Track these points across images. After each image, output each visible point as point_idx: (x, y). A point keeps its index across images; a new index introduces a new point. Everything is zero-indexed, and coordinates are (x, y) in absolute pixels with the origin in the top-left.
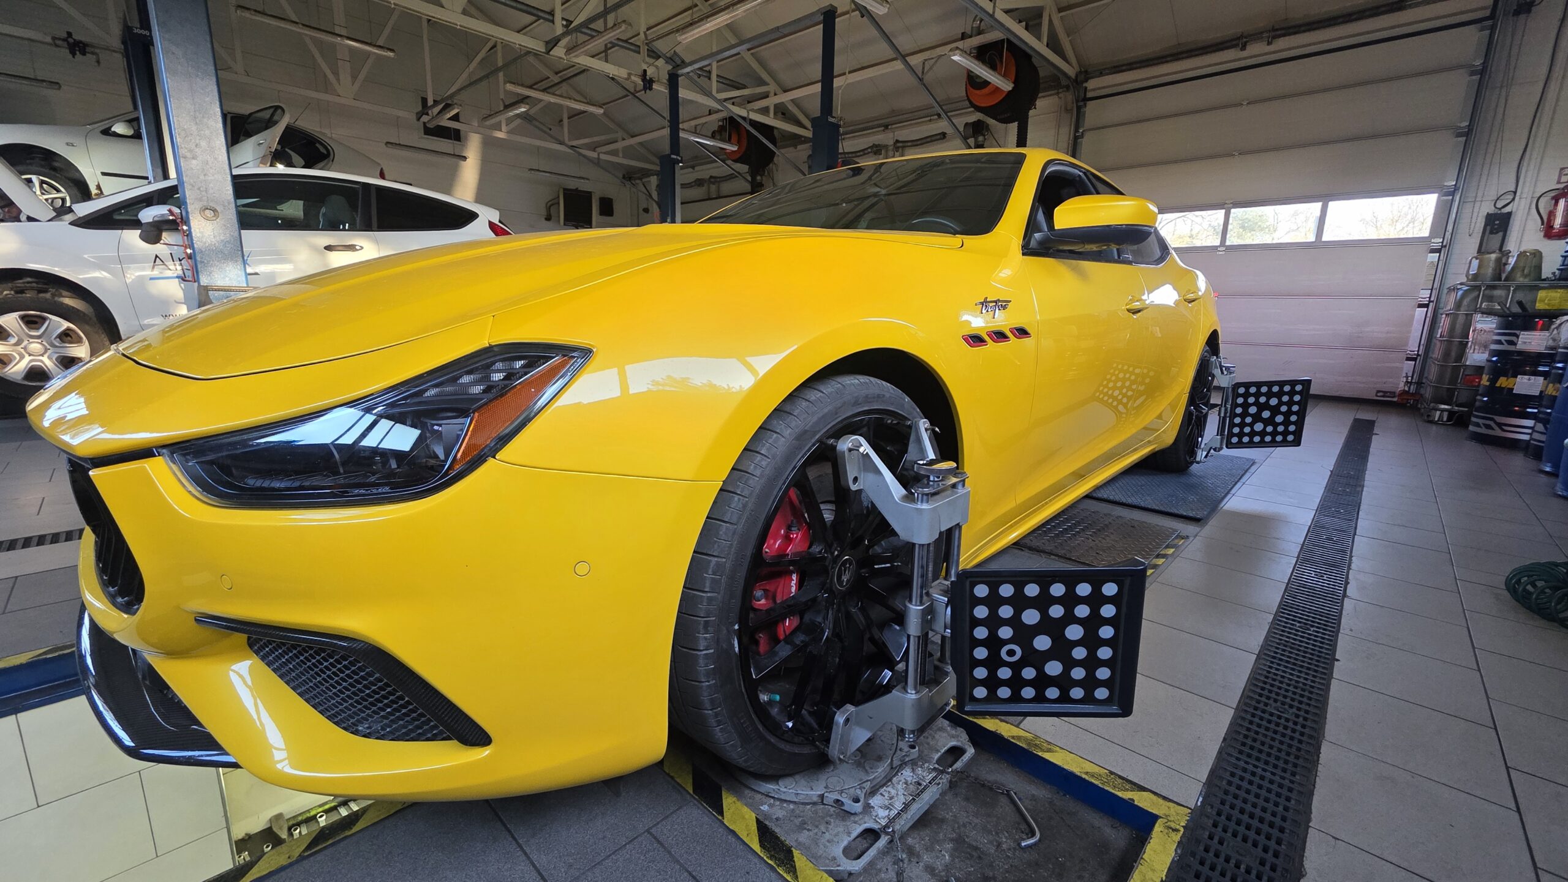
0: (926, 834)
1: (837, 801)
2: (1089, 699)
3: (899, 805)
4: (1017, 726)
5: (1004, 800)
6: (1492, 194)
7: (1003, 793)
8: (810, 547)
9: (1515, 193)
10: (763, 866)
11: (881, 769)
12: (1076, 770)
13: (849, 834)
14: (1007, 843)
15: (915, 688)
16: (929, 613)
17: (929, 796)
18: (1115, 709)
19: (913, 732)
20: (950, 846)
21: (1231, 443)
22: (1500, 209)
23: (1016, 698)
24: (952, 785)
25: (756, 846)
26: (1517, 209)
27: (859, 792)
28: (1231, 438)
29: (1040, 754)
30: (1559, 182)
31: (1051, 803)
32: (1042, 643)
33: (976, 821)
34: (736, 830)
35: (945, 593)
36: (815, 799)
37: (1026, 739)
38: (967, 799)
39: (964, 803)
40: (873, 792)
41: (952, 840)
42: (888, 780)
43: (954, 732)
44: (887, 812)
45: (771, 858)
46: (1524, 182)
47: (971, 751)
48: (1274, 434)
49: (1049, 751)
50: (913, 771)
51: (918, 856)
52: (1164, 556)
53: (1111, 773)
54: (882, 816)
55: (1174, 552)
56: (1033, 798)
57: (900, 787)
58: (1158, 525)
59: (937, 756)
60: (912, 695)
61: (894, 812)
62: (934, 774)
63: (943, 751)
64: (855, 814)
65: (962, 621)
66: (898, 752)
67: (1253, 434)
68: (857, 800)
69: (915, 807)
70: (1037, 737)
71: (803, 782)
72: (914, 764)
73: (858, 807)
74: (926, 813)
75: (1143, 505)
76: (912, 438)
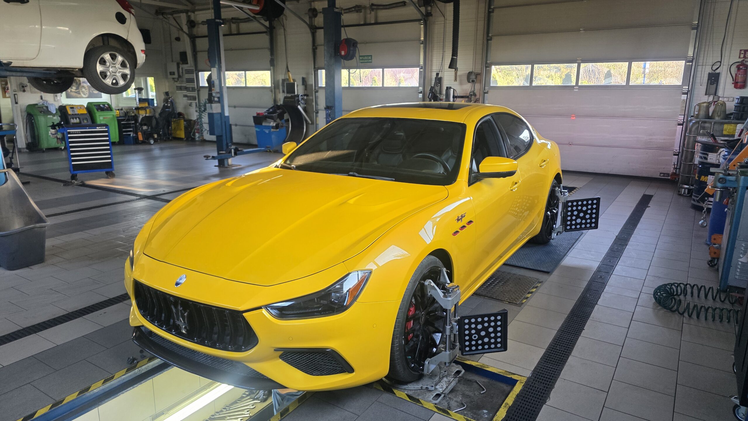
0: (454, 394)
1: (427, 388)
2: (496, 347)
3: (445, 387)
4: (477, 362)
5: (475, 383)
6: (710, 61)
7: (474, 382)
8: (415, 312)
9: (721, 62)
10: (413, 404)
11: (437, 379)
12: (496, 372)
13: (433, 395)
14: (477, 393)
15: (449, 350)
16: (452, 328)
17: (453, 384)
18: (503, 349)
19: (449, 363)
20: (461, 396)
21: (567, 229)
22: (715, 71)
23: (477, 349)
24: (459, 381)
25: (409, 400)
26: (722, 71)
27: (432, 385)
28: (567, 227)
29: (485, 369)
30: (740, 58)
31: (489, 382)
32: (483, 333)
33: (467, 389)
34: (401, 397)
35: (456, 322)
36: (420, 388)
37: (480, 365)
38: (464, 384)
39: (463, 386)
40: (436, 385)
41: (461, 395)
42: (440, 382)
43: (457, 366)
44: (442, 389)
45: (414, 402)
46: (725, 56)
47: (463, 371)
48: (586, 223)
49: (488, 367)
50: (447, 378)
51: (452, 399)
52: (532, 293)
53: (506, 371)
54: (441, 390)
55: (536, 290)
56: (484, 382)
57: (444, 383)
58: (530, 277)
59: (453, 374)
60: (448, 352)
61: (444, 389)
62: (453, 378)
63: (455, 372)
64: (432, 391)
65: (461, 330)
66: (441, 373)
67: (576, 224)
68: (433, 387)
69: (449, 387)
70: (484, 364)
71: (415, 384)
72: (446, 376)
73: (433, 388)
74: (452, 389)
75: (525, 267)
76: (442, 274)
